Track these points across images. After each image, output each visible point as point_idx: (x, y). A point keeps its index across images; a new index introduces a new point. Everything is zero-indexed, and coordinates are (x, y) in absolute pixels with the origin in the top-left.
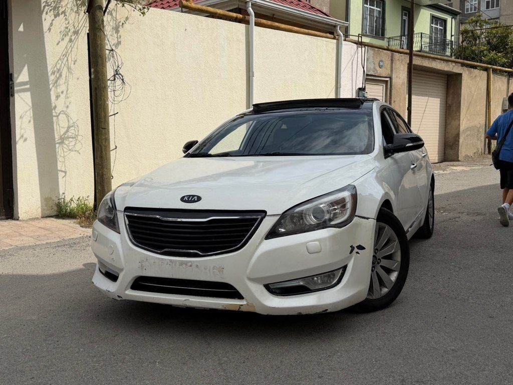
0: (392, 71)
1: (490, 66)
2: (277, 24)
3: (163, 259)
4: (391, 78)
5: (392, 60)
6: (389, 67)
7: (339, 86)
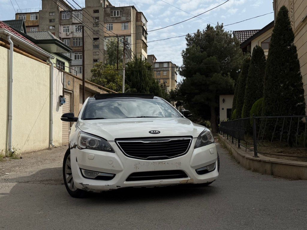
0: (73, 87)
1: (111, 90)
2: (21, 51)
3: (147, 162)
4: (73, 91)
5: (73, 81)
6: (72, 85)
7: (51, 93)
